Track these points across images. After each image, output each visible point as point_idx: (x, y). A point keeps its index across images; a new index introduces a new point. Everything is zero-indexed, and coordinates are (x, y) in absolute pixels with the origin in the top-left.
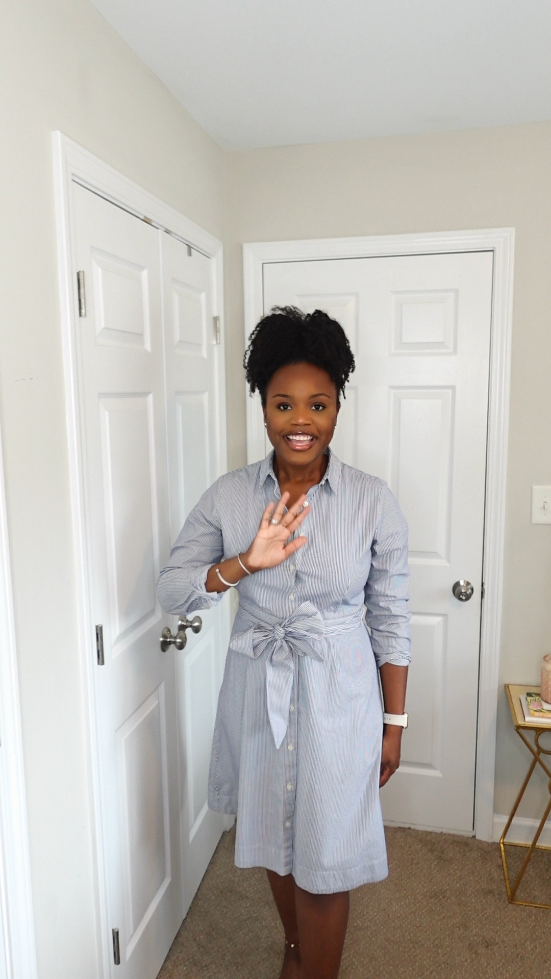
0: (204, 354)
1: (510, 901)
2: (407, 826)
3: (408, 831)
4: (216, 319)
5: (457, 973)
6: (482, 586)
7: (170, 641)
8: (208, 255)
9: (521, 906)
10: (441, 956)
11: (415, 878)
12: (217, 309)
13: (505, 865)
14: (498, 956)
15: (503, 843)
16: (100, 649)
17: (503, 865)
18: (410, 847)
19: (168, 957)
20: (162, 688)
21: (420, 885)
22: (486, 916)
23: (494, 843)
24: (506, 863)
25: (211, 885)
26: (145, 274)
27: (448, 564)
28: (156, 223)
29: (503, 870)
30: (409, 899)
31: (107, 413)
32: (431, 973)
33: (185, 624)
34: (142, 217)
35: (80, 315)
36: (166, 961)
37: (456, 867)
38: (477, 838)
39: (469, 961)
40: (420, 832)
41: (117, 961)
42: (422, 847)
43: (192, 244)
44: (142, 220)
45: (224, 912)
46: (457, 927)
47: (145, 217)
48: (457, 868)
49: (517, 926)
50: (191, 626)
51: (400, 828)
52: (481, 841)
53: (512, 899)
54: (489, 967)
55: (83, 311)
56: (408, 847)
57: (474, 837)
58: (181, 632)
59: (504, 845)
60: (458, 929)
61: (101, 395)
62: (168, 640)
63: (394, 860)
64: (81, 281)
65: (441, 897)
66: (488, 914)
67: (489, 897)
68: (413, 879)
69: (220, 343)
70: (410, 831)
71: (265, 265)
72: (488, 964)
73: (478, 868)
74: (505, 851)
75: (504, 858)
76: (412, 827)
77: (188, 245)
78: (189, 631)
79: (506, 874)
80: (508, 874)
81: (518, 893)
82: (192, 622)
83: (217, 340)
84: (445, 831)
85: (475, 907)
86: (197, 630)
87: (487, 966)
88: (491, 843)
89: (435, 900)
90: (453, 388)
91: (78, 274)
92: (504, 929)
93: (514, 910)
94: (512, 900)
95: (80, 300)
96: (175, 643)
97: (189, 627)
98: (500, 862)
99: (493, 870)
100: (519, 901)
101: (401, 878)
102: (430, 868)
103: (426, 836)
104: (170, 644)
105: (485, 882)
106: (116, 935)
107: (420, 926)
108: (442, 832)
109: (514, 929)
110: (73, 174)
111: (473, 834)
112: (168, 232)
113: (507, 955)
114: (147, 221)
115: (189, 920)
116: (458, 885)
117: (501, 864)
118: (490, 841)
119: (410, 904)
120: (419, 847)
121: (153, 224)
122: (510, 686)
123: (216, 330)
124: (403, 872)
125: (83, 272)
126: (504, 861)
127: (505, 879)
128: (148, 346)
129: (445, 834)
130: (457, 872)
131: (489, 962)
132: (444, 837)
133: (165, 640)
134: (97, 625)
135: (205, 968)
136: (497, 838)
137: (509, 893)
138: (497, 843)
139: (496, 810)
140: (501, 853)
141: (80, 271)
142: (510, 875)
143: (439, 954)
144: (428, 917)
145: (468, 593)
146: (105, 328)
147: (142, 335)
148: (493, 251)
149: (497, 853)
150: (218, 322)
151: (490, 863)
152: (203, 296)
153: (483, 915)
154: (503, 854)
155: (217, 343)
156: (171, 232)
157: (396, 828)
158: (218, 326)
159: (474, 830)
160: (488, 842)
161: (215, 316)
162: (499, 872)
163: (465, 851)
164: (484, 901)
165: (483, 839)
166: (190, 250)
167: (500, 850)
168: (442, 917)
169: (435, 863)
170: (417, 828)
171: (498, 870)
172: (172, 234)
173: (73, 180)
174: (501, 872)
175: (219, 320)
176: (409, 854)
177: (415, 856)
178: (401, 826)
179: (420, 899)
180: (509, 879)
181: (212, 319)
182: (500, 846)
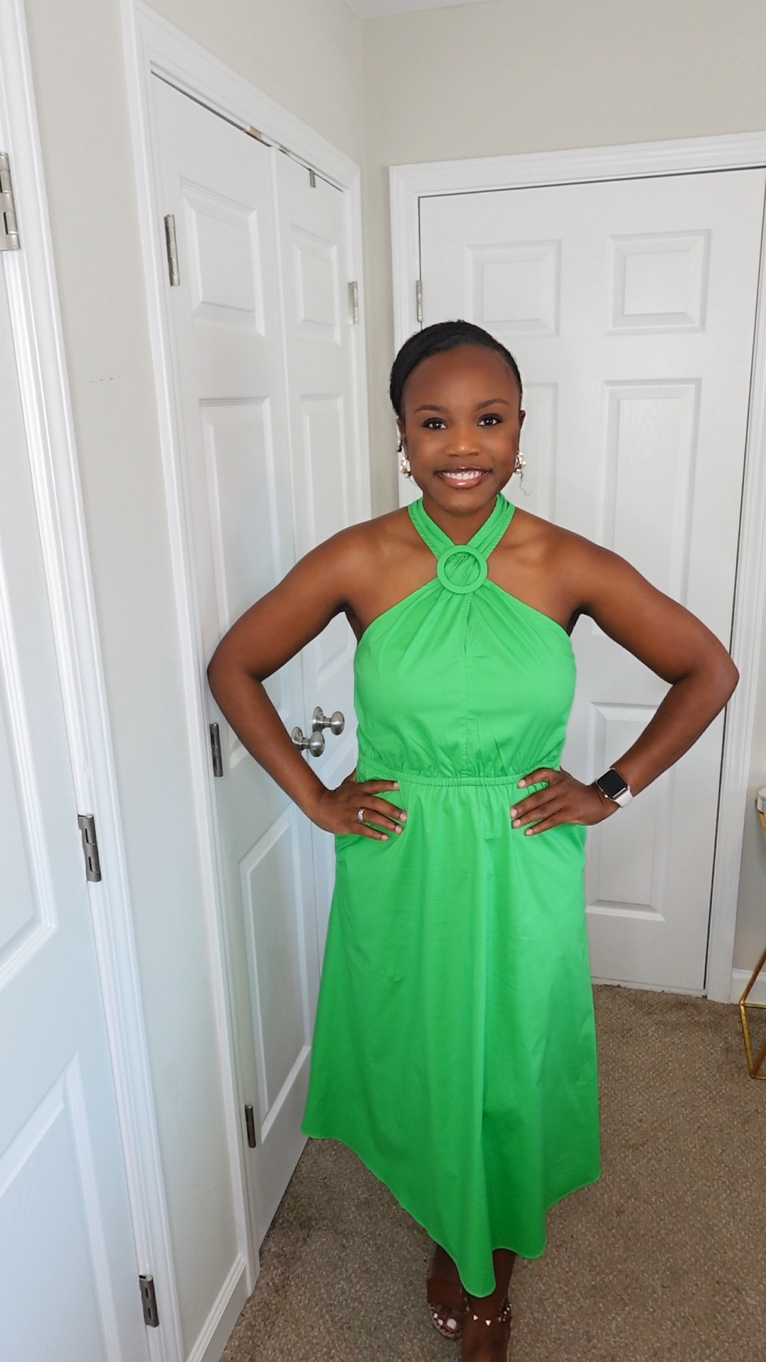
0: (337, 338)
1: (752, 1076)
2: (615, 983)
3: (618, 989)
4: (352, 286)
5: (682, 1161)
8: (340, 187)
10: (661, 1141)
12: (354, 272)
13: (746, 1032)
14: (737, 1141)
15: (743, 1005)
16: (216, 755)
17: (743, 1032)
18: (619, 1010)
21: (634, 1056)
22: (721, 1093)
23: (732, 1004)
24: (748, 1029)
26: (253, 217)
28: (267, 137)
29: (744, 1037)
30: (619, 1073)
31: (211, 428)
32: (649, 1161)
33: (322, 722)
34: (248, 129)
35: (172, 283)
37: (681, 1034)
38: (708, 998)
39: (698, 1147)
40: (632, 992)
41: (252, 1143)
42: (635, 1009)
43: (318, 170)
44: (249, 134)
46: (683, 1107)
47: (252, 128)
48: (683, 1035)
50: (330, 726)
51: (606, 985)
52: (714, 1002)
53: (755, 1073)
54: (724, 1154)
55: (175, 277)
57: (705, 997)
58: (317, 733)
59: (745, 1007)
60: (683, 1109)
61: (204, 402)
64: (171, 230)
68: (625, 1048)
69: (358, 323)
70: (620, 989)
71: (421, 199)
72: (723, 1151)
73: (710, 1035)
74: (745, 1015)
75: (744, 1023)
76: (623, 985)
77: (310, 170)
78: (327, 732)
79: (748, 1043)
80: (750, 1043)
82: (330, 720)
83: (354, 317)
84: (666, 990)
85: (706, 1083)
86: (338, 731)
87: (721, 1154)
88: (727, 1004)
89: (653, 1073)
90: (698, 382)
91: (166, 220)
93: (758, 1087)
94: (755, 1075)
95: (170, 260)
96: (309, 747)
97: (327, 727)
98: (739, 1028)
99: (730, 1038)
101: (608, 1048)
102: (647, 1035)
103: (641, 996)
105: (719, 1053)
106: (249, 1112)
107: (634, 1105)
108: (662, 992)
110: (152, 62)
111: (703, 993)
112: (284, 150)
113: (749, 1141)
114: (254, 135)
116: (684, 1055)
117: (741, 1030)
118: (727, 1002)
119: (621, 1079)
120: (632, 1009)
121: (264, 139)
123: (353, 303)
125: (173, 216)
126: (745, 1027)
127: (746, 1049)
128: (261, 329)
129: (666, 993)
130: (682, 1040)
131: (724, 1148)
132: (665, 997)
134: (211, 723)
136: (736, 998)
137: (752, 1067)
138: (736, 1005)
139: (737, 963)
140: (741, 1017)
141: (168, 216)
142: (753, 1044)
143: (659, 1139)
144: (644, 1094)
146: (203, 302)
147: (252, 311)
149: (736, 1017)
150: (355, 290)
151: (726, 1029)
152: (333, 251)
153: (717, 1093)
154: (744, 1018)
155: (354, 322)
156: (289, 151)
157: (601, 986)
158: (356, 297)
159: (704, 988)
160: (723, 1004)
161: (351, 281)
162: (738, 1041)
163: (694, 1015)
164: (718, 1076)
165: (717, 1000)
166: (314, 177)
167: (740, 1013)
168: (662, 1094)
169: (653, 1029)
170: (629, 986)
171: (737, 1038)
172: (290, 153)
173: (153, 72)
174: (741, 1040)
175: (357, 288)
176: (619, 1019)
177: (626, 1020)
178: (608, 984)
179: (634, 1072)
180: (751, 1049)
181: (347, 286)
182: (740, 1009)
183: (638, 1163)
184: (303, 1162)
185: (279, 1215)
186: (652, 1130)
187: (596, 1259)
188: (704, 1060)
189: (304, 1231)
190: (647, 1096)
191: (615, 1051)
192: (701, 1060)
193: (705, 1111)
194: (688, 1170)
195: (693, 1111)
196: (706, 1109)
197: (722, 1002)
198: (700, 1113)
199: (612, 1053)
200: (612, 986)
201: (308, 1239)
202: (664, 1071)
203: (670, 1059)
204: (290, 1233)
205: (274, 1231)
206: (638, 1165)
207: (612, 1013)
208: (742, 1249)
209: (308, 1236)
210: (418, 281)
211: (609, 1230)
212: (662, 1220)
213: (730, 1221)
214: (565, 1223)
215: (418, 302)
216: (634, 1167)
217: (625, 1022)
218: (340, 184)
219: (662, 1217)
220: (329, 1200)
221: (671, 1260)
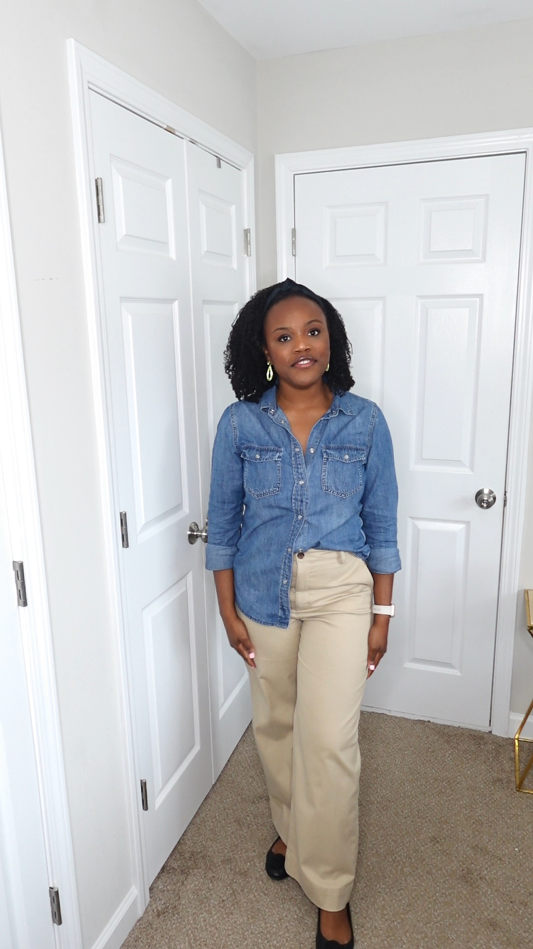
0: (235, 265)
1: (518, 789)
2: (426, 719)
3: (427, 723)
4: (247, 232)
5: (459, 846)
6: (505, 495)
7: (197, 535)
8: (239, 168)
9: (528, 794)
11: (429, 764)
12: (248, 223)
13: (517, 758)
15: (518, 739)
16: (124, 533)
17: (515, 758)
18: (427, 738)
19: (197, 813)
20: (190, 577)
21: (433, 771)
22: (493, 800)
23: (510, 738)
24: (519, 756)
25: (240, 758)
26: (169, 184)
27: (472, 473)
28: (179, 132)
29: (515, 762)
30: (420, 781)
31: (130, 317)
34: (165, 127)
35: (99, 221)
36: (195, 817)
37: (470, 757)
38: (493, 733)
39: (471, 836)
40: (438, 726)
41: (145, 806)
42: (438, 738)
43: (222, 156)
44: (165, 129)
45: (250, 781)
47: (167, 126)
49: (522, 811)
51: (420, 720)
53: (520, 787)
55: (102, 217)
56: (425, 737)
57: (490, 732)
59: (518, 740)
60: (464, 809)
61: (123, 299)
62: (195, 533)
63: (411, 747)
64: (100, 188)
65: (451, 781)
66: (495, 799)
67: (497, 784)
68: (427, 764)
69: (250, 255)
70: (430, 724)
71: (296, 176)
72: (489, 841)
73: (491, 759)
74: (519, 746)
75: (517, 752)
76: (432, 721)
77: (217, 157)
79: (517, 766)
81: (526, 782)
83: (247, 252)
84: (462, 726)
85: (483, 792)
88: (506, 738)
89: (446, 783)
91: (96, 181)
92: (509, 813)
93: (521, 797)
94: (519, 789)
95: (98, 206)
96: (201, 536)
98: (512, 755)
99: (505, 762)
100: (526, 790)
102: (444, 756)
103: (444, 729)
104: (197, 537)
105: (496, 772)
106: (144, 786)
107: (429, 805)
108: (459, 727)
109: (519, 813)
110: (89, 82)
111: (489, 729)
112: (193, 142)
113: (509, 835)
114: (170, 130)
115: (218, 785)
116: (469, 772)
117: (514, 757)
118: (506, 737)
119: (422, 786)
120: (436, 737)
121: (177, 133)
122: (529, 592)
123: (247, 242)
124: (418, 758)
125: (101, 179)
126: (517, 755)
127: (515, 770)
128: (173, 255)
129: (462, 728)
130: (469, 761)
131: (490, 839)
132: (461, 730)
133: (192, 533)
134: (121, 511)
135: (229, 825)
136: (513, 733)
137: (518, 782)
138: (512, 739)
139: (512, 708)
140: (515, 748)
141: (98, 178)
142: (520, 767)
143: (443, 829)
144: (437, 797)
145: (489, 500)
146: (126, 235)
147: (166, 243)
148: (525, 152)
149: (511, 747)
150: (248, 234)
151: (502, 756)
152: (233, 208)
153: (490, 800)
154: (517, 748)
155: (247, 255)
156: (197, 142)
157: (416, 721)
158: (249, 239)
159: (490, 725)
160: (503, 738)
161: (246, 228)
162: (510, 764)
163: (480, 744)
164: (492, 788)
165: (498, 735)
166: (220, 161)
167: (515, 744)
168: (450, 798)
169: (450, 752)
170: (436, 721)
171: (510, 762)
172: (198, 144)
173: (89, 88)
174: (512, 763)
175: (250, 233)
176: (425, 744)
177: (431, 745)
178: (421, 719)
179: (432, 782)
180: (519, 770)
181: (243, 231)
182: (515, 741)
183: (426, 845)
184: (189, 829)
185: (167, 864)
186: (439, 822)
187: (387, 910)
188: (483, 777)
189: (183, 876)
190: (438, 799)
191: (420, 766)
192: (481, 776)
193: (480, 812)
194: (462, 853)
195: (471, 811)
196: (481, 810)
197: (503, 736)
198: (476, 813)
199: (418, 768)
200: (424, 721)
201: (186, 882)
202: (454, 782)
203: (459, 774)
204: (174, 877)
205: (163, 874)
206: (426, 846)
207: (421, 739)
208: (495, 910)
209: (186, 879)
210: (293, 229)
211: (399, 890)
212: (438, 886)
213: (488, 890)
214: (368, 883)
215: (294, 243)
216: (423, 848)
217: (430, 746)
218: (240, 166)
219: (438, 884)
220: (203, 856)
221: (442, 915)
